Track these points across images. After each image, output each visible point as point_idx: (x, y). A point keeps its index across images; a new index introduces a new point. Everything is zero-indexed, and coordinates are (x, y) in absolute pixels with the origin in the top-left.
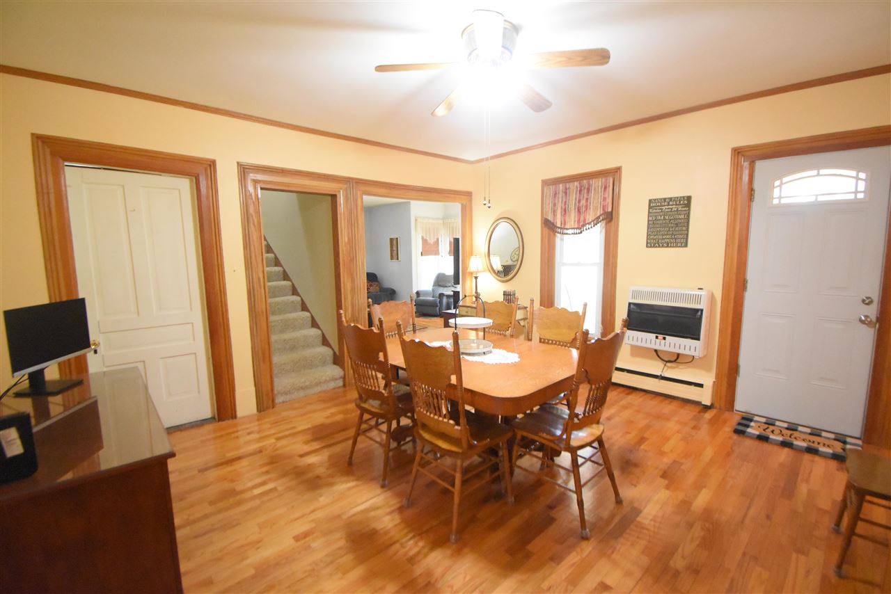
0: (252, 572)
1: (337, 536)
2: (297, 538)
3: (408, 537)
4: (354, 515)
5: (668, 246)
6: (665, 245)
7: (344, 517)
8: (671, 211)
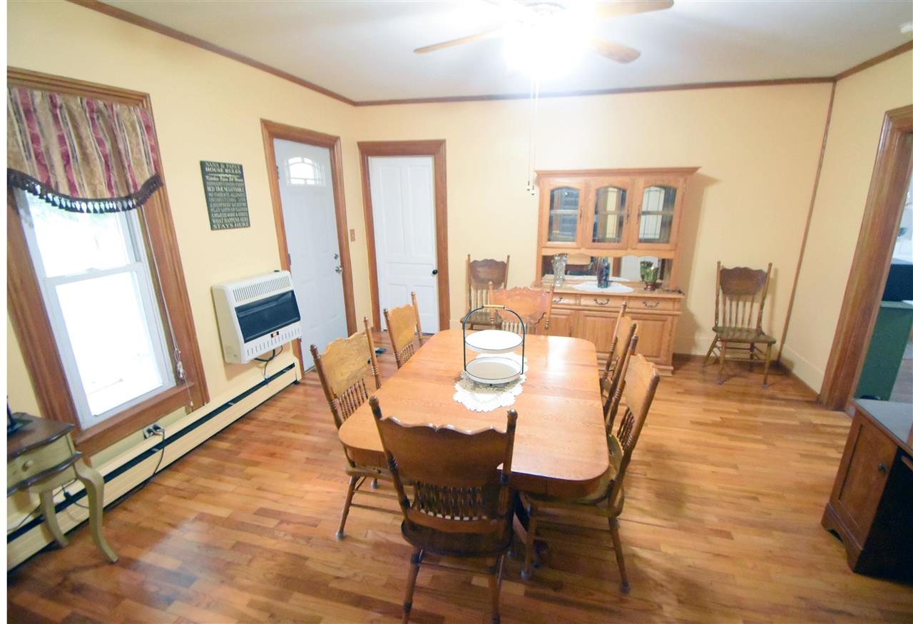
0: (775, 533)
1: (690, 513)
2: (728, 535)
3: (634, 475)
4: (665, 519)
5: (234, 227)
6: (232, 225)
7: (675, 524)
8: (229, 181)
